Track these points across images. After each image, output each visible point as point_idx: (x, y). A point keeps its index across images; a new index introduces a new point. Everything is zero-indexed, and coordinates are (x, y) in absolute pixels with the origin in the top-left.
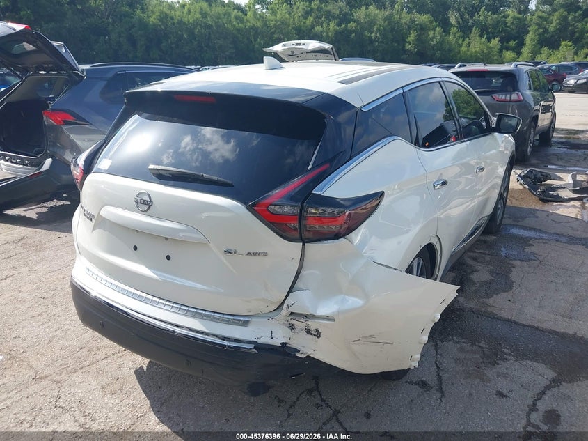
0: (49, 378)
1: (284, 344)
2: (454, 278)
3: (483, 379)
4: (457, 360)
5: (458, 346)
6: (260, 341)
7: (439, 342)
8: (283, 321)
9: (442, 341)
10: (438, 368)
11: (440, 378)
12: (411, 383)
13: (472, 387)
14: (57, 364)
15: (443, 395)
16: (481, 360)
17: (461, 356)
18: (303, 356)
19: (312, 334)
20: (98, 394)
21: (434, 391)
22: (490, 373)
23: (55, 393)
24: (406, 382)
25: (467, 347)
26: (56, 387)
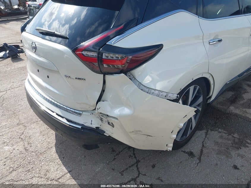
0: (23, 124)
1: (97, 128)
2: (233, 95)
3: (228, 156)
4: (216, 143)
5: (220, 134)
6: (86, 125)
7: (209, 130)
8: (98, 116)
9: (211, 130)
10: (203, 146)
11: (202, 151)
12: (184, 152)
13: (219, 160)
14: (29, 119)
15: (200, 162)
16: (231, 145)
17: (220, 141)
18: (108, 135)
19: (110, 125)
20: (38, 134)
21: (196, 159)
22: (233, 153)
23: (22, 132)
24: (182, 151)
25: (225, 136)
26: (23, 128)
